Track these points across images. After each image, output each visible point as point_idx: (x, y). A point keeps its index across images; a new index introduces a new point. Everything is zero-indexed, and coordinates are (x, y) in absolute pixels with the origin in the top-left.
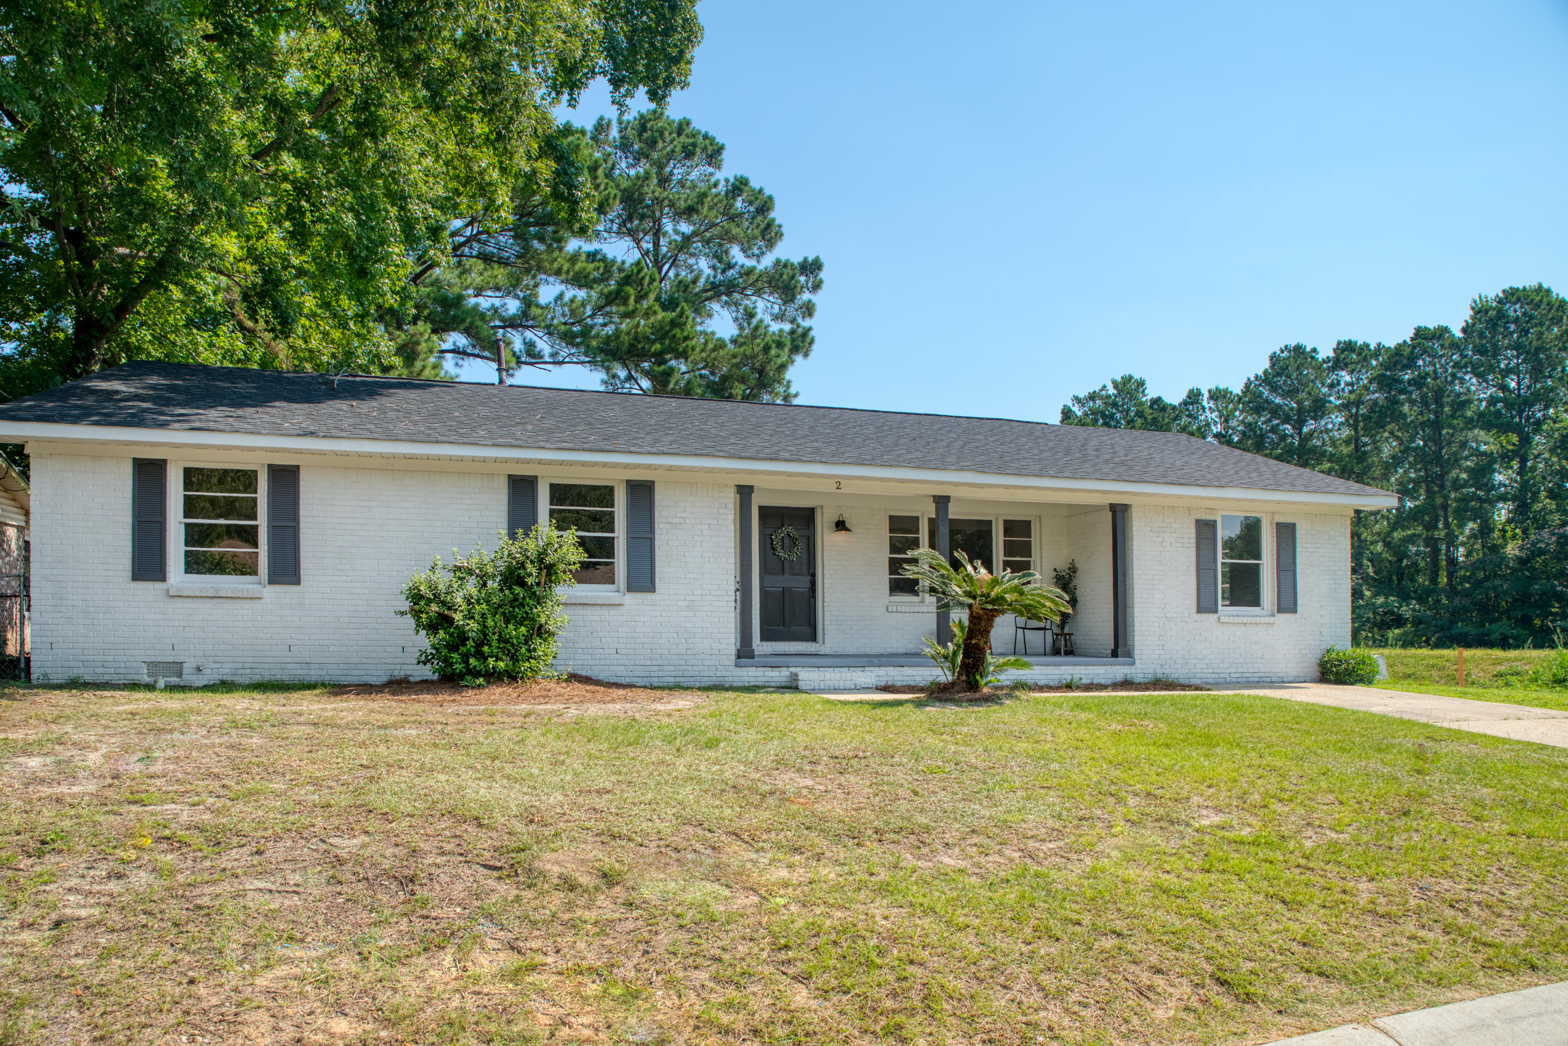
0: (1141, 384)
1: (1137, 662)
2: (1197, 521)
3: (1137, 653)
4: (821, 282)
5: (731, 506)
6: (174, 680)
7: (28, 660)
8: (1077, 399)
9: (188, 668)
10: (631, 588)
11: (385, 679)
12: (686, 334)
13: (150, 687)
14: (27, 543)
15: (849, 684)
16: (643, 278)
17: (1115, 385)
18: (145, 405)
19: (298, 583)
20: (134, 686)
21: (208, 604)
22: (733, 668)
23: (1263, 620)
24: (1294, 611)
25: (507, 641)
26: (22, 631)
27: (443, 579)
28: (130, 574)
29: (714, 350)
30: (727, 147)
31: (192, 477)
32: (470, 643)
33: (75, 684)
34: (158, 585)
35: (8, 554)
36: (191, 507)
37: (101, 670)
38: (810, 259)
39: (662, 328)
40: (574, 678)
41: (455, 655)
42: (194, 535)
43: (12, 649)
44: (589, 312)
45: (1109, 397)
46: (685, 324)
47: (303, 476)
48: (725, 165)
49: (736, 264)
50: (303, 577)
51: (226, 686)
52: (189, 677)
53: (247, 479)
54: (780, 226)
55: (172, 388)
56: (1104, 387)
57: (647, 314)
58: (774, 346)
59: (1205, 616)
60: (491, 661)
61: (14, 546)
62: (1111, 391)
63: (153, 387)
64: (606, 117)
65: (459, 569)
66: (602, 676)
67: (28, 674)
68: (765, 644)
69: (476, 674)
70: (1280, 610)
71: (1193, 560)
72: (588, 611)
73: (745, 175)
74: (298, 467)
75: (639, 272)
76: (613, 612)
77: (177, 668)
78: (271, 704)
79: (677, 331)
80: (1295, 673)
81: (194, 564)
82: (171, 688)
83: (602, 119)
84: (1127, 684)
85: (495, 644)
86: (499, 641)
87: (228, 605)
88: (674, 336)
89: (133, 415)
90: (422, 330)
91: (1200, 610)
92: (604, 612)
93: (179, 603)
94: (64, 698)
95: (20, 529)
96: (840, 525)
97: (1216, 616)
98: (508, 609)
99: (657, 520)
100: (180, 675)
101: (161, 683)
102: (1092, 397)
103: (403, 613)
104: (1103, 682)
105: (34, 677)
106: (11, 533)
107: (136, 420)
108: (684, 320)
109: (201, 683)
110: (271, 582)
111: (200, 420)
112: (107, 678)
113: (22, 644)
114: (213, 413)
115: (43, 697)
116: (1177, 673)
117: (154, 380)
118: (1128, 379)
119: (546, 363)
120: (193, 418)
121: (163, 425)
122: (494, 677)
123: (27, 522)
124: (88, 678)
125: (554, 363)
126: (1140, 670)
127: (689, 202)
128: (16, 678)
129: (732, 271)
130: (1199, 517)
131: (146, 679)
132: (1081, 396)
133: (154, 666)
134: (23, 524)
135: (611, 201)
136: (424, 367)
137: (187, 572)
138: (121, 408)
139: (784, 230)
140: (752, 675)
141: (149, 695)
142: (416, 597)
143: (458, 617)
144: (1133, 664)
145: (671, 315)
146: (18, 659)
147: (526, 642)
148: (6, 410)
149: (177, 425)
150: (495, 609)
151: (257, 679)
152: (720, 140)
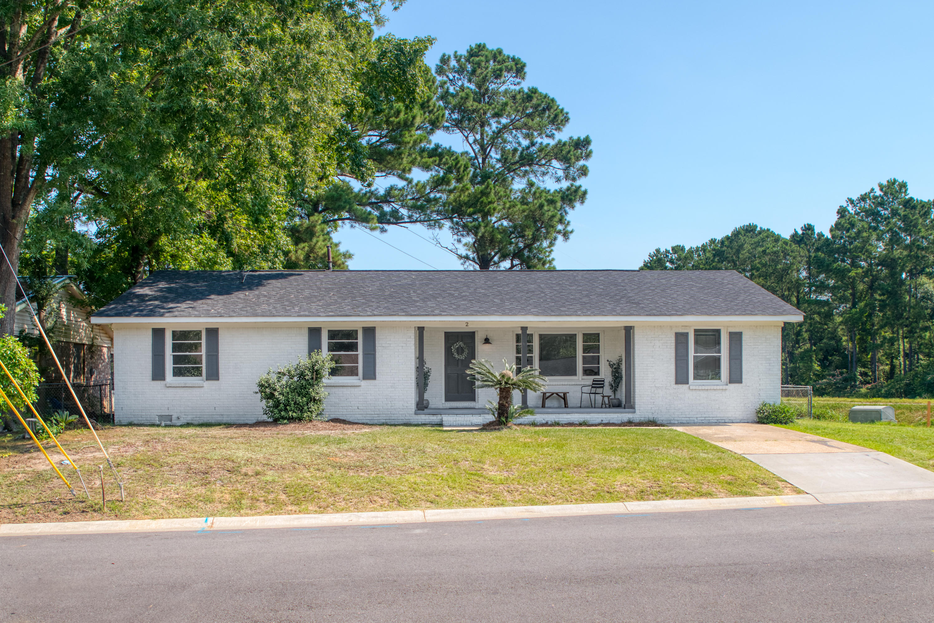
0: (903, 186)
1: (637, 411)
2: (676, 334)
3: (637, 406)
4: (591, 152)
5: (413, 337)
6: (169, 423)
7: (113, 415)
8: (851, 201)
9: (174, 417)
10: (364, 378)
11: (255, 421)
12: (489, 200)
13: (158, 426)
14: (112, 355)
15: (468, 423)
16: (460, 168)
17: (881, 187)
18: (157, 303)
19: (218, 379)
20: (153, 425)
21: (182, 390)
22: (414, 415)
23: (721, 387)
24: (741, 382)
25: (298, 404)
26: (111, 401)
27: (273, 378)
28: (151, 378)
29: (509, 208)
30: (527, 65)
31: (175, 335)
32: (282, 405)
33: (130, 424)
34: (162, 382)
35: (104, 362)
36: (175, 348)
37: (140, 419)
38: (582, 138)
39: (475, 197)
40: (336, 420)
41: (276, 410)
42: (177, 359)
43: (107, 411)
44: (428, 191)
45: (875, 198)
46: (489, 193)
47: (220, 332)
48: (528, 77)
49: (536, 143)
50: (220, 377)
51: (188, 425)
52: (174, 421)
53: (197, 334)
54: (567, 113)
55: (169, 290)
56: (872, 190)
57: (463, 190)
58: (546, 204)
59: (680, 386)
60: (290, 413)
61: (106, 356)
62: (878, 193)
63: (161, 290)
64: (447, 54)
65: (279, 373)
66: (351, 420)
67: (114, 420)
68: (447, 403)
69: (283, 418)
70: (731, 381)
71: (673, 355)
72: (345, 390)
73: (535, 86)
74: (218, 329)
75: (457, 164)
76: (356, 389)
77: (170, 417)
78: (199, 431)
79: (484, 199)
80: (741, 418)
81: (178, 373)
82: (166, 426)
83: (444, 55)
84: (630, 423)
85: (292, 405)
86: (295, 404)
87: (190, 390)
88: (482, 202)
89: (151, 310)
90: (317, 219)
91: (677, 383)
92: (352, 389)
93: (171, 390)
94: (126, 430)
95: (109, 348)
96: (487, 341)
97: (687, 386)
98: (299, 390)
99: (377, 345)
100: (171, 421)
101: (163, 424)
102: (863, 198)
103: (257, 393)
104: (616, 422)
105: (116, 422)
106: (105, 350)
107: (151, 313)
108: (488, 190)
109: (179, 424)
110: (207, 379)
111: (178, 311)
112: (143, 422)
113: (111, 408)
114: (183, 306)
115: (118, 429)
116: (660, 418)
117: (163, 285)
118: (892, 183)
119: (405, 222)
120: (175, 310)
121: (162, 315)
122: (291, 420)
123: (112, 344)
124: (136, 422)
125: (411, 222)
126: (637, 416)
127: (496, 110)
128: (109, 422)
129: (534, 148)
130: (678, 331)
131: (158, 422)
132: (855, 198)
133: (161, 417)
134: (110, 345)
135: (440, 119)
136: (317, 242)
137: (174, 376)
138: (147, 306)
139: (570, 116)
140: (423, 418)
141: (157, 428)
142: (261, 386)
143: (276, 394)
144: (634, 412)
145: (480, 188)
146: (110, 415)
147: (307, 404)
148: (105, 311)
149: (167, 315)
150: (293, 390)
151: (201, 422)
152: (523, 60)
